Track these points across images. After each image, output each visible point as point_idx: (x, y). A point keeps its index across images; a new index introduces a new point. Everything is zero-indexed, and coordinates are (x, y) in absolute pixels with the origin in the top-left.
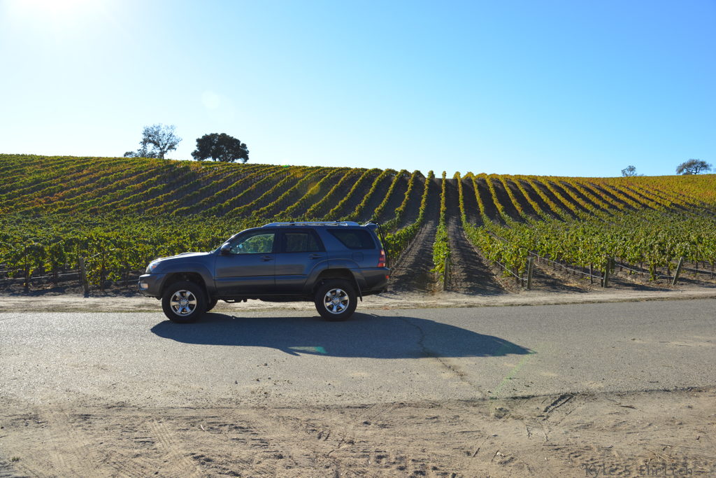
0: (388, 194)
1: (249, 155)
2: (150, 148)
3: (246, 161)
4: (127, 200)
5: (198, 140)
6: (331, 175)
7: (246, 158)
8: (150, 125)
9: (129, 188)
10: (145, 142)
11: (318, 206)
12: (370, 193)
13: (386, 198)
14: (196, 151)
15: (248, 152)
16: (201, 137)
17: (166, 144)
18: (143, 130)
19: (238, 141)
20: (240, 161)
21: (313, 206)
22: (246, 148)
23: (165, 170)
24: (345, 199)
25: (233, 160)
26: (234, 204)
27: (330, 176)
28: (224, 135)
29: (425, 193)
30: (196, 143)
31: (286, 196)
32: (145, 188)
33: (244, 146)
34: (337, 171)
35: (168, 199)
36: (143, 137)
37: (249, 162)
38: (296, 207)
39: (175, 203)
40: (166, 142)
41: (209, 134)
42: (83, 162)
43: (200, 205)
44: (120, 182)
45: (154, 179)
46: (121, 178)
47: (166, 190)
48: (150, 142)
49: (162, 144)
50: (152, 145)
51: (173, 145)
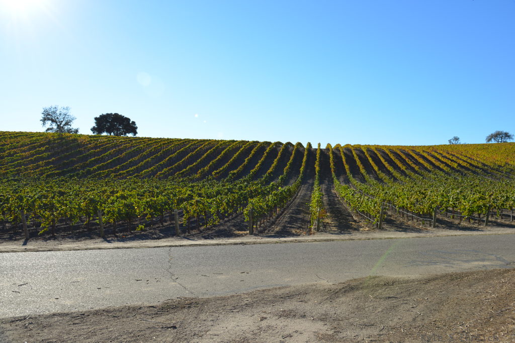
0: (231, 160)
1: (137, 130)
2: (49, 124)
3: (135, 135)
4: (11, 165)
5: (96, 119)
6: (192, 145)
7: (135, 133)
8: (47, 106)
9: (17, 156)
10: (44, 120)
11: (169, 170)
12: (217, 159)
13: (228, 163)
14: (94, 127)
15: (136, 128)
16: (98, 116)
17: (62, 122)
18: (42, 111)
19: (128, 120)
20: (130, 135)
21: (165, 169)
22: (135, 124)
23: (56, 142)
24: (194, 164)
25: (125, 134)
26: (99, 169)
27: (190, 146)
28: (116, 114)
29: (262, 159)
30: (95, 121)
31: (148, 162)
32: (32, 155)
33: (134, 123)
34: (198, 142)
35: (47, 164)
36: (43, 116)
37: (137, 135)
38: (152, 170)
39: (51, 168)
40: (62, 120)
41: (105, 113)
43: (73, 169)
44: (12, 152)
45: (43, 149)
46: (15, 148)
47: (49, 157)
48: (49, 119)
49: (59, 122)
50: (50, 122)
51: (69, 122)
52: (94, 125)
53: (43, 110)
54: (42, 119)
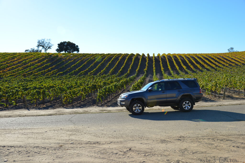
4: (36, 70)
5: (58, 44)
7: (78, 51)
8: (40, 39)
9: (36, 65)
17: (47, 47)
19: (75, 44)
22: (78, 47)
23: (48, 57)
25: (73, 52)
28: (69, 42)
30: (58, 46)
32: (42, 65)
35: (52, 69)
37: (79, 53)
40: (47, 46)
41: (63, 42)
42: (13, 55)
43: (67, 71)
44: (32, 63)
45: (45, 61)
46: (31, 61)
47: (51, 65)
49: (46, 47)
50: (41, 47)
51: (50, 47)
52: (57, 48)
53: (38, 41)
54: (37, 45)
